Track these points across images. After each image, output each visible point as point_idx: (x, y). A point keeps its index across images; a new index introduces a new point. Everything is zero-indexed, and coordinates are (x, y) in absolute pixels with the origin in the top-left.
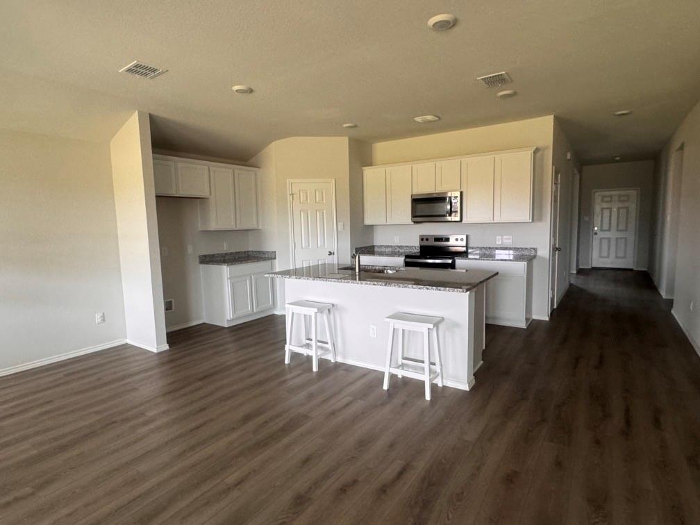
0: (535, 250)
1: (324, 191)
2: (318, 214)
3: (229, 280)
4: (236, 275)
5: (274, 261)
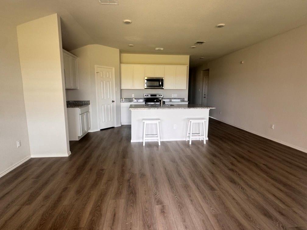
0: (184, 98)
1: (110, 73)
2: (108, 83)
3: (80, 115)
4: (82, 113)
5: (89, 105)
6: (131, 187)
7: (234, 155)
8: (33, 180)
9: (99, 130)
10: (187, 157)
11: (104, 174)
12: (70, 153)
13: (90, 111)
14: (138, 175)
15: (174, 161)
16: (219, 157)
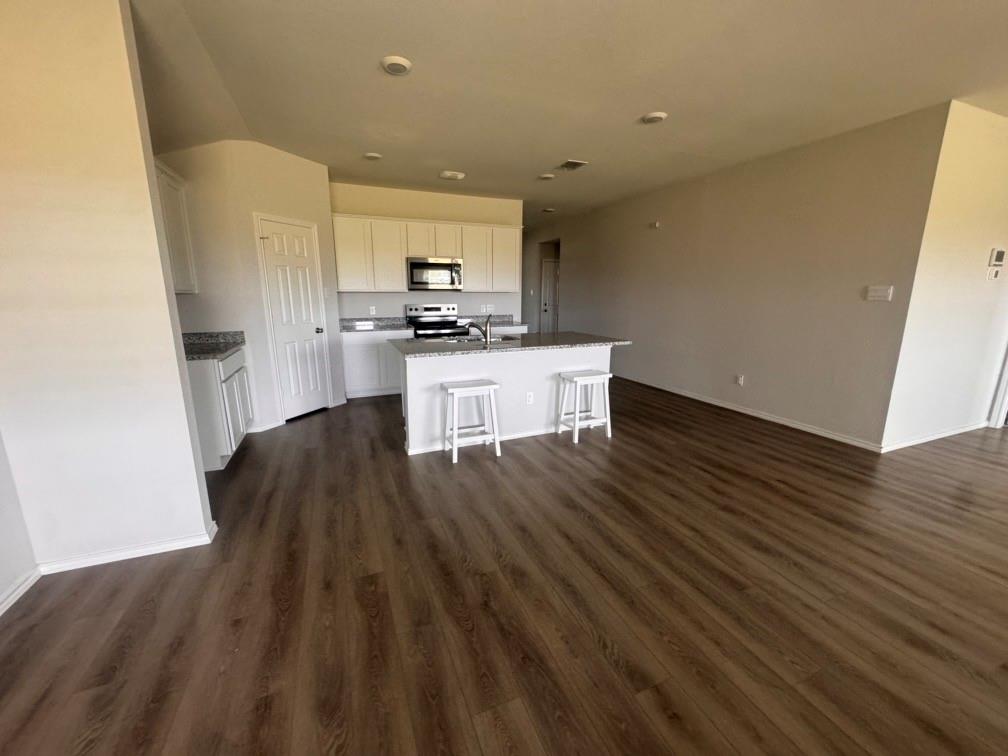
1: (304, 240)
2: (300, 273)
3: (224, 385)
4: (228, 375)
5: (243, 347)
6: (510, 634)
7: (699, 464)
8: (88, 695)
9: (282, 422)
10: (596, 483)
11: (386, 596)
12: (215, 528)
13: (246, 364)
14: (500, 575)
15: (570, 504)
16: (671, 475)
